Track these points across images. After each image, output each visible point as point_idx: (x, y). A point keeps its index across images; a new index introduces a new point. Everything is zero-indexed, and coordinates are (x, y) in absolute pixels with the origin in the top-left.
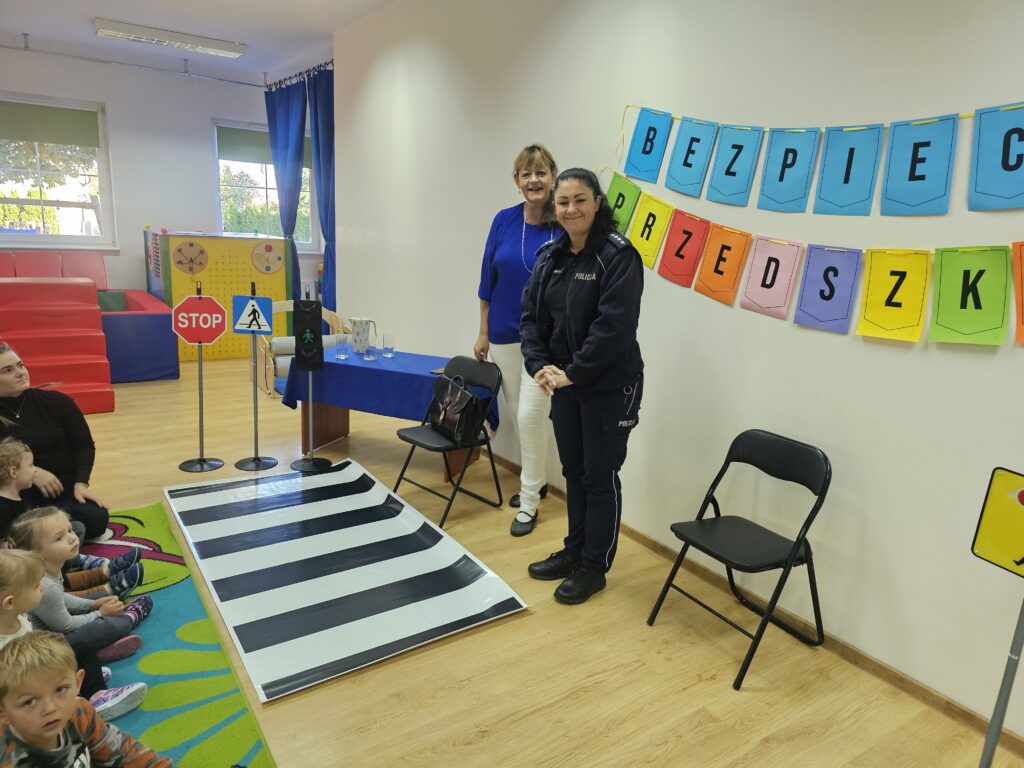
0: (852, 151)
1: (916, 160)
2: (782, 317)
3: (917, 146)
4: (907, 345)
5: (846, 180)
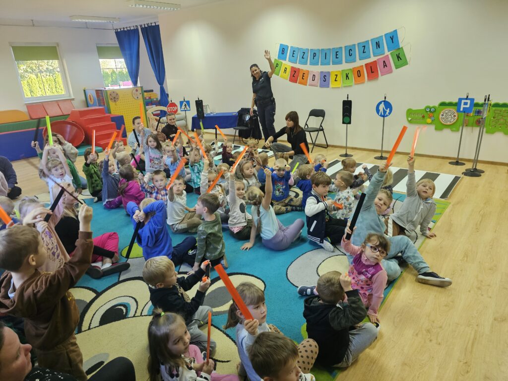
0: (326, 53)
1: (337, 55)
2: (317, 86)
3: (336, 52)
4: (339, 88)
5: (325, 59)
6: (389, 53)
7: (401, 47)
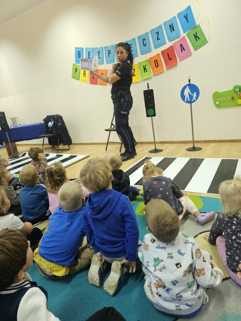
6: (185, 34)
7: (197, 24)
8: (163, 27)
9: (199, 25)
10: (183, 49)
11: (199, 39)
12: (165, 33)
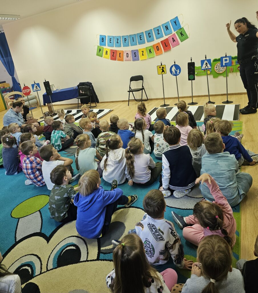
0: (133, 38)
1: (140, 38)
2: (131, 61)
3: (140, 36)
4: (146, 59)
5: (133, 41)
6: (175, 32)
8: (161, 26)
9: (183, 28)
10: (174, 41)
11: (183, 35)
12: (163, 30)
